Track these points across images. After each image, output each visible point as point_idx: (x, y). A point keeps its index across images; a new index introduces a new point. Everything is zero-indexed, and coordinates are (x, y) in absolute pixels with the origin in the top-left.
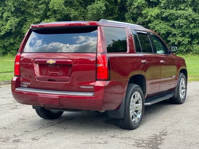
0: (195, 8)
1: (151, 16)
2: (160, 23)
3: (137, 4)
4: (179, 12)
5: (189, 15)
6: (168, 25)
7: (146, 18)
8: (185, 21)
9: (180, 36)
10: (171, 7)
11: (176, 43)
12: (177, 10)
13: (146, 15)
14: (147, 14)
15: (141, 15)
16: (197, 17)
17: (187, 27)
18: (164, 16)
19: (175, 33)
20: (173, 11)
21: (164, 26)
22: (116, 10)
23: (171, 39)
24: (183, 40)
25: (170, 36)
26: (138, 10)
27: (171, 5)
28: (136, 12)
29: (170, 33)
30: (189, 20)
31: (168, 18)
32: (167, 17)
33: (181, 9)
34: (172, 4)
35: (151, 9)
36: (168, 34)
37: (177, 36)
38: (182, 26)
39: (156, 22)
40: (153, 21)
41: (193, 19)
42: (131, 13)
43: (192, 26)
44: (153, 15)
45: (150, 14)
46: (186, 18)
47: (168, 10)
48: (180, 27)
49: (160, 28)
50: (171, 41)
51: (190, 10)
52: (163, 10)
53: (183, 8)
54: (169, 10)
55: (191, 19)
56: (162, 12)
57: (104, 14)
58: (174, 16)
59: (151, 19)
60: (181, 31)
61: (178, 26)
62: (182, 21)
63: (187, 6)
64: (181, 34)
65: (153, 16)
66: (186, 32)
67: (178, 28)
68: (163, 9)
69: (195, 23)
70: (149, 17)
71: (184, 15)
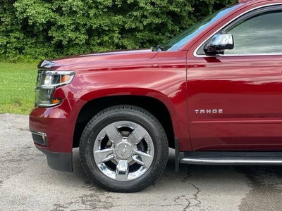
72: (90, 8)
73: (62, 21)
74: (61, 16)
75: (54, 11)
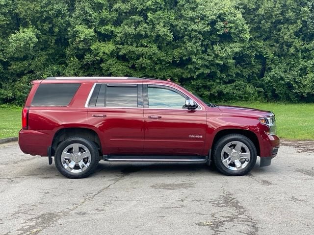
0: (160, 44)
1: (104, 53)
2: (116, 63)
3: (84, 36)
4: (140, 49)
5: (154, 54)
6: (127, 66)
7: (96, 55)
8: (148, 61)
10: (129, 43)
12: (137, 47)
13: (97, 52)
15: (90, 51)
16: (163, 57)
17: (151, 69)
18: (121, 53)
20: (133, 48)
21: (121, 67)
22: (51, 43)
26: (84, 44)
27: (130, 40)
28: (83, 47)
30: (154, 61)
31: (127, 57)
32: (125, 55)
33: (142, 46)
34: (132, 38)
35: (102, 44)
38: (145, 68)
39: (110, 61)
40: (107, 60)
41: (159, 59)
42: (75, 48)
43: (157, 67)
44: (107, 51)
45: (102, 51)
46: (150, 58)
47: (126, 46)
49: (117, 70)
51: (155, 48)
52: (120, 47)
53: (146, 44)
55: (156, 59)
56: (118, 48)
57: (34, 47)
58: (134, 54)
59: (104, 57)
60: (143, 75)
61: (140, 68)
62: (145, 62)
63: (150, 42)
65: (107, 54)
67: (140, 70)
68: (120, 44)
69: (161, 63)
70: (101, 54)
71: (147, 53)
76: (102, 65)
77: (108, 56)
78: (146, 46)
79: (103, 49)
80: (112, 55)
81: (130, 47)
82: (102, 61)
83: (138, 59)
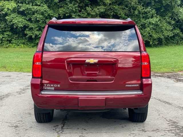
0: (49, 5)
1: (8, 9)
2: (17, 16)
4: (35, 7)
5: (45, 11)
6: (25, 19)
7: (2, 10)
8: (41, 16)
9: (37, 30)
10: (27, 2)
11: (33, 37)
12: (33, 5)
13: (3, 8)
14: (3, 6)
16: (52, 13)
17: (43, 22)
18: (21, 10)
19: (32, 27)
20: (30, 6)
21: (21, 19)
23: (28, 32)
24: (40, 34)
25: (27, 29)
29: (27, 27)
30: (45, 16)
31: (25, 12)
32: (24, 11)
33: (36, 5)
35: (7, 2)
36: (25, 27)
37: (34, 30)
38: (39, 21)
39: (13, 15)
40: (10, 15)
41: (49, 15)
44: (10, 8)
45: (6, 7)
46: (42, 14)
48: (37, 21)
49: (18, 21)
50: (28, 34)
51: (46, 7)
52: (20, 5)
53: (39, 4)
54: (25, 4)
55: (47, 15)
56: (18, 6)
58: (31, 11)
59: (8, 12)
60: (37, 26)
61: (35, 21)
62: (39, 16)
63: (42, 3)
64: (37, 28)
65: (10, 10)
66: (42, 26)
67: (35, 22)
68: (20, 3)
69: (50, 18)
70: (6, 10)
71: (40, 10)
72: (47, 18)
73: (31, 25)
74: (31, 23)
75: (27, 20)
76: (7, 18)
77: (11, 11)
78: (39, 6)
79: (7, 6)
80: (14, 11)
81: (28, 6)
82: (6, 15)
83: (34, 14)
